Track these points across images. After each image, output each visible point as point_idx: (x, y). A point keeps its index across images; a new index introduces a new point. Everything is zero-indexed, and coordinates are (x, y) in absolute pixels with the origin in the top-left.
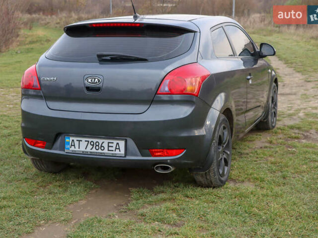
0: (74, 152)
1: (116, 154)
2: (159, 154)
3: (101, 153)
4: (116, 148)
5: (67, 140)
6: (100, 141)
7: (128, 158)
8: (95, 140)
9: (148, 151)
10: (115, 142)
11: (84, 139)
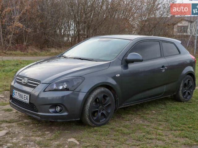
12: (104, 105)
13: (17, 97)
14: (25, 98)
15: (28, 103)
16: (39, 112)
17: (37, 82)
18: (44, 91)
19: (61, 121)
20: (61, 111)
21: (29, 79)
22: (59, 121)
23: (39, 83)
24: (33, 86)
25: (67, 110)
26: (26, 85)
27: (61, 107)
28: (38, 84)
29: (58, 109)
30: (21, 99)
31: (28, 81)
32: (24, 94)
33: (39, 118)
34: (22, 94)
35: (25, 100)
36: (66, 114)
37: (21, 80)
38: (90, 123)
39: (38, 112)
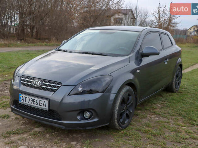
12: (128, 104)
13: (27, 102)
14: (41, 104)
15: (47, 110)
16: (63, 121)
17: (56, 84)
18: (69, 95)
19: (90, 128)
20: (90, 117)
21: (43, 80)
22: (88, 128)
23: (60, 86)
24: (52, 89)
25: (97, 115)
26: (40, 88)
27: (91, 112)
28: (58, 86)
29: (88, 114)
30: (35, 105)
31: (42, 83)
32: (39, 99)
33: (63, 127)
34: (36, 99)
35: (40, 106)
36: (96, 120)
37: (30, 82)
38: (118, 127)
39: (61, 121)
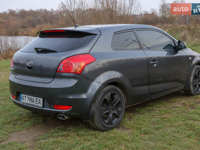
0: (23, 103)
1: (39, 106)
2: (60, 108)
3: (33, 105)
4: (39, 103)
5: (21, 96)
6: (33, 98)
7: (45, 109)
8: (31, 97)
9: (53, 105)
10: (39, 99)
11: (27, 96)
